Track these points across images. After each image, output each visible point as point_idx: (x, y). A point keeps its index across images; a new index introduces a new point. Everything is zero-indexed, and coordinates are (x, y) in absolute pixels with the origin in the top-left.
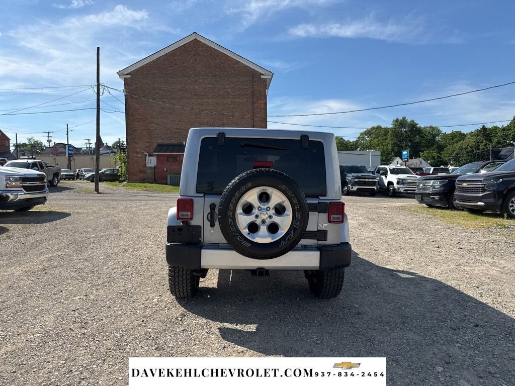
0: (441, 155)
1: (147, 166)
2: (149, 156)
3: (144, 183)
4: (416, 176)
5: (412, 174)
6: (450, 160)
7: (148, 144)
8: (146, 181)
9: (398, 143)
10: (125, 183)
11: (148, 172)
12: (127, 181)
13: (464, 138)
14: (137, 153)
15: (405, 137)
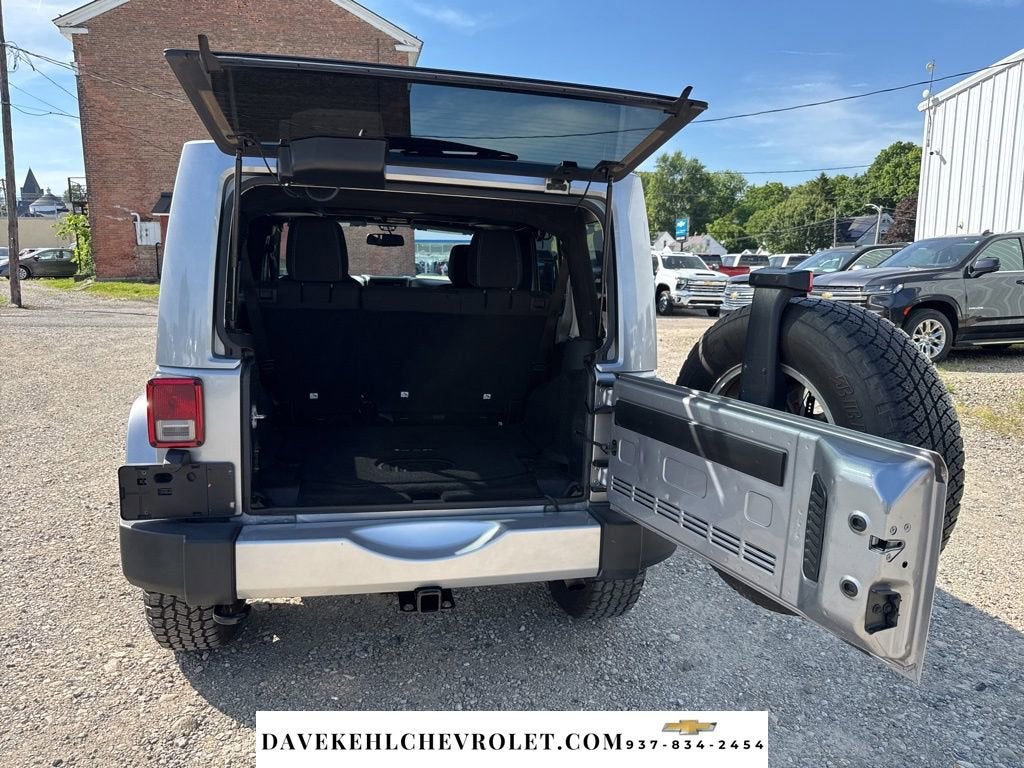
0: (745, 228)
1: (139, 242)
2: (142, 220)
3: (134, 281)
4: (713, 272)
5: (705, 268)
6: (761, 239)
7: (138, 194)
8: (139, 278)
9: (668, 204)
10: (90, 281)
11: (142, 256)
12: (94, 277)
13: (787, 197)
14: (114, 213)
15: (681, 193)
